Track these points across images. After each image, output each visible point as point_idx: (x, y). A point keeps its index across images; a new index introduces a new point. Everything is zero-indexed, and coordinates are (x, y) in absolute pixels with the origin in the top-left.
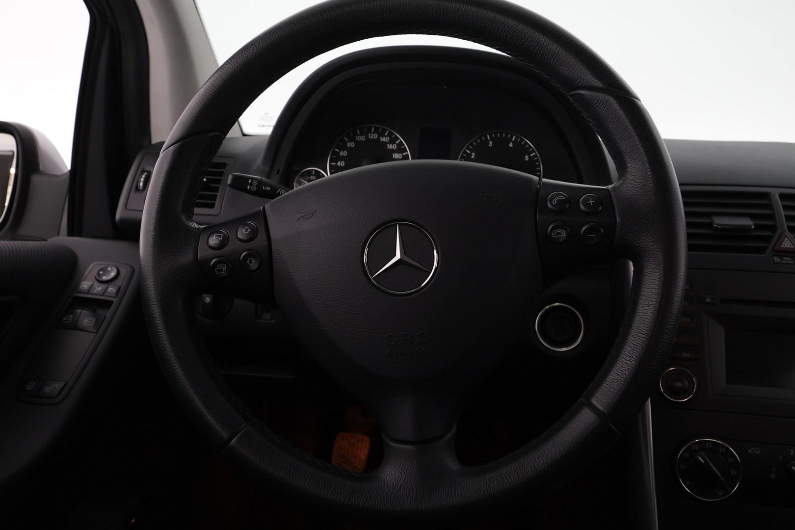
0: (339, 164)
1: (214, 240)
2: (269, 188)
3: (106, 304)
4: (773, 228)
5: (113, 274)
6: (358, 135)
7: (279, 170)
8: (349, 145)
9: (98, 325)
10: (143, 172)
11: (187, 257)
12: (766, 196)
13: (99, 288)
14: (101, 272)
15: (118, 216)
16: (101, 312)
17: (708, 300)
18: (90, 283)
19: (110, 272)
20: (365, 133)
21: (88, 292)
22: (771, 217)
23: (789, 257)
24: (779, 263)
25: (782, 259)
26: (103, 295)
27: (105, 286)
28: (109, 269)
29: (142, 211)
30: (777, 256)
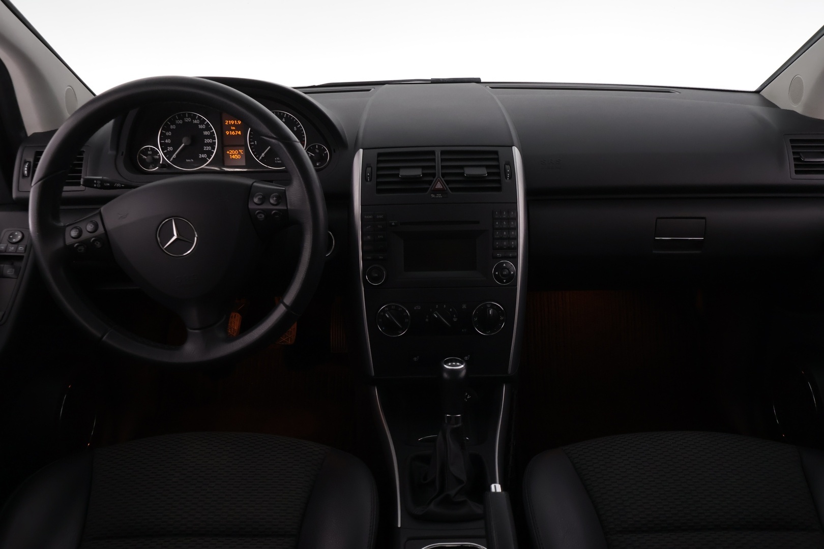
0: (167, 141)
1: (74, 233)
2: (108, 184)
3: (20, 258)
4: (434, 175)
5: (20, 237)
6: (177, 120)
7: (123, 152)
8: (172, 127)
9: (17, 272)
10: (25, 162)
11: (60, 244)
12: (433, 153)
13: (12, 248)
14: (11, 237)
15: (14, 196)
16: (17, 264)
17: (393, 224)
18: (6, 245)
19: (17, 235)
20: (182, 117)
21: (5, 252)
22: (434, 167)
23: (440, 193)
24: (434, 198)
25: (436, 195)
26: (16, 252)
27: (16, 245)
28: (16, 233)
29: (29, 192)
30: (433, 194)
